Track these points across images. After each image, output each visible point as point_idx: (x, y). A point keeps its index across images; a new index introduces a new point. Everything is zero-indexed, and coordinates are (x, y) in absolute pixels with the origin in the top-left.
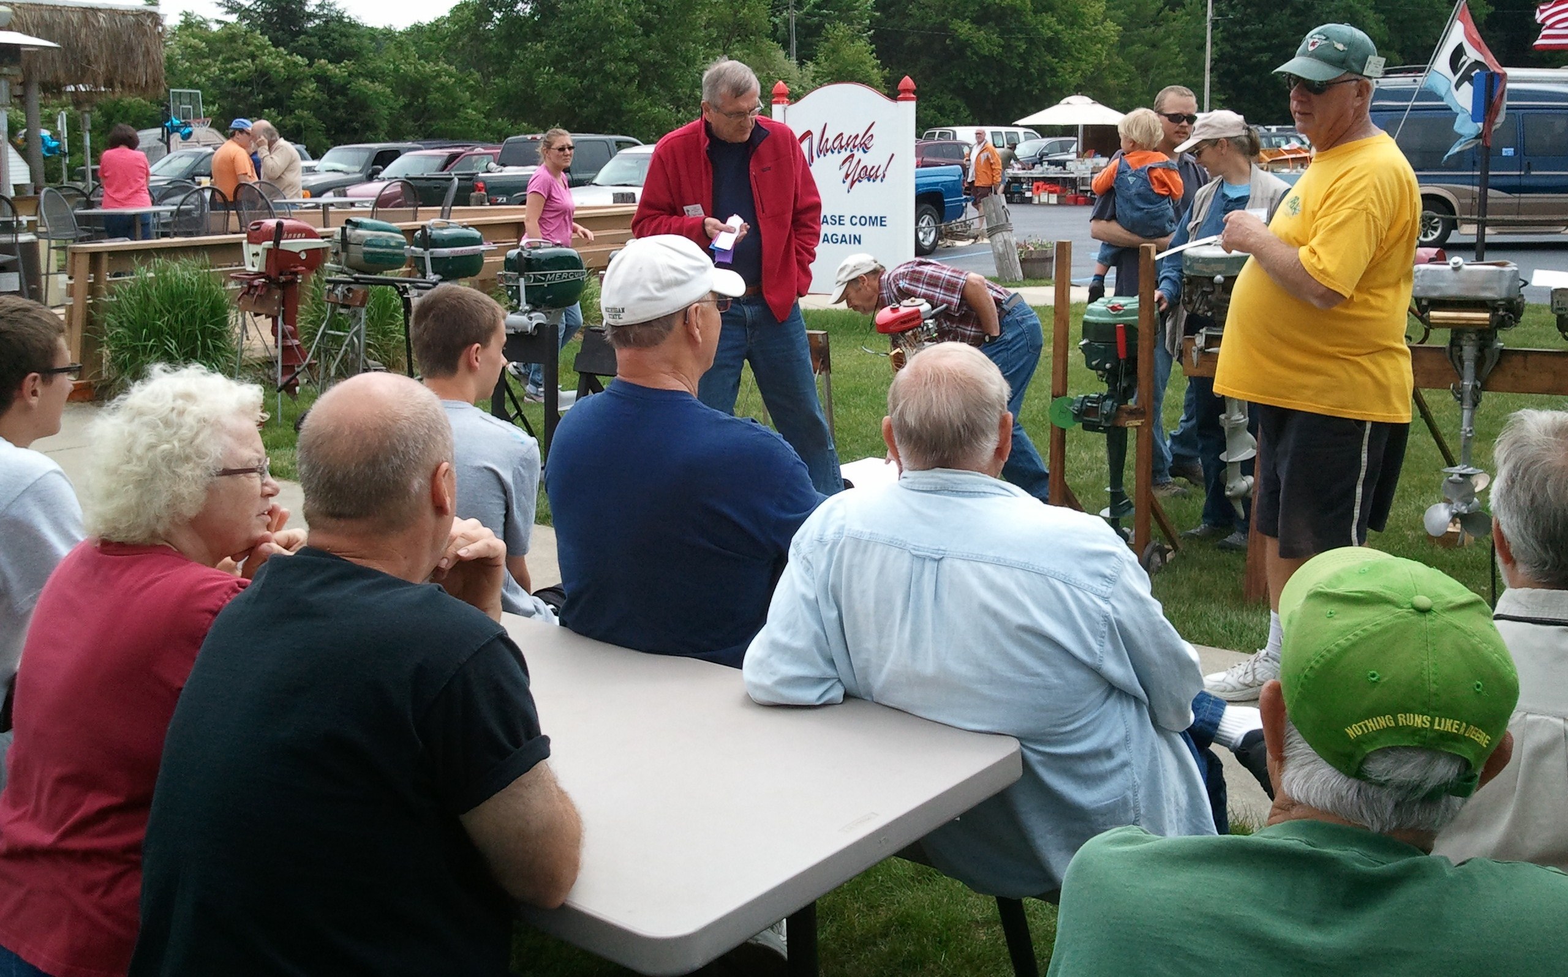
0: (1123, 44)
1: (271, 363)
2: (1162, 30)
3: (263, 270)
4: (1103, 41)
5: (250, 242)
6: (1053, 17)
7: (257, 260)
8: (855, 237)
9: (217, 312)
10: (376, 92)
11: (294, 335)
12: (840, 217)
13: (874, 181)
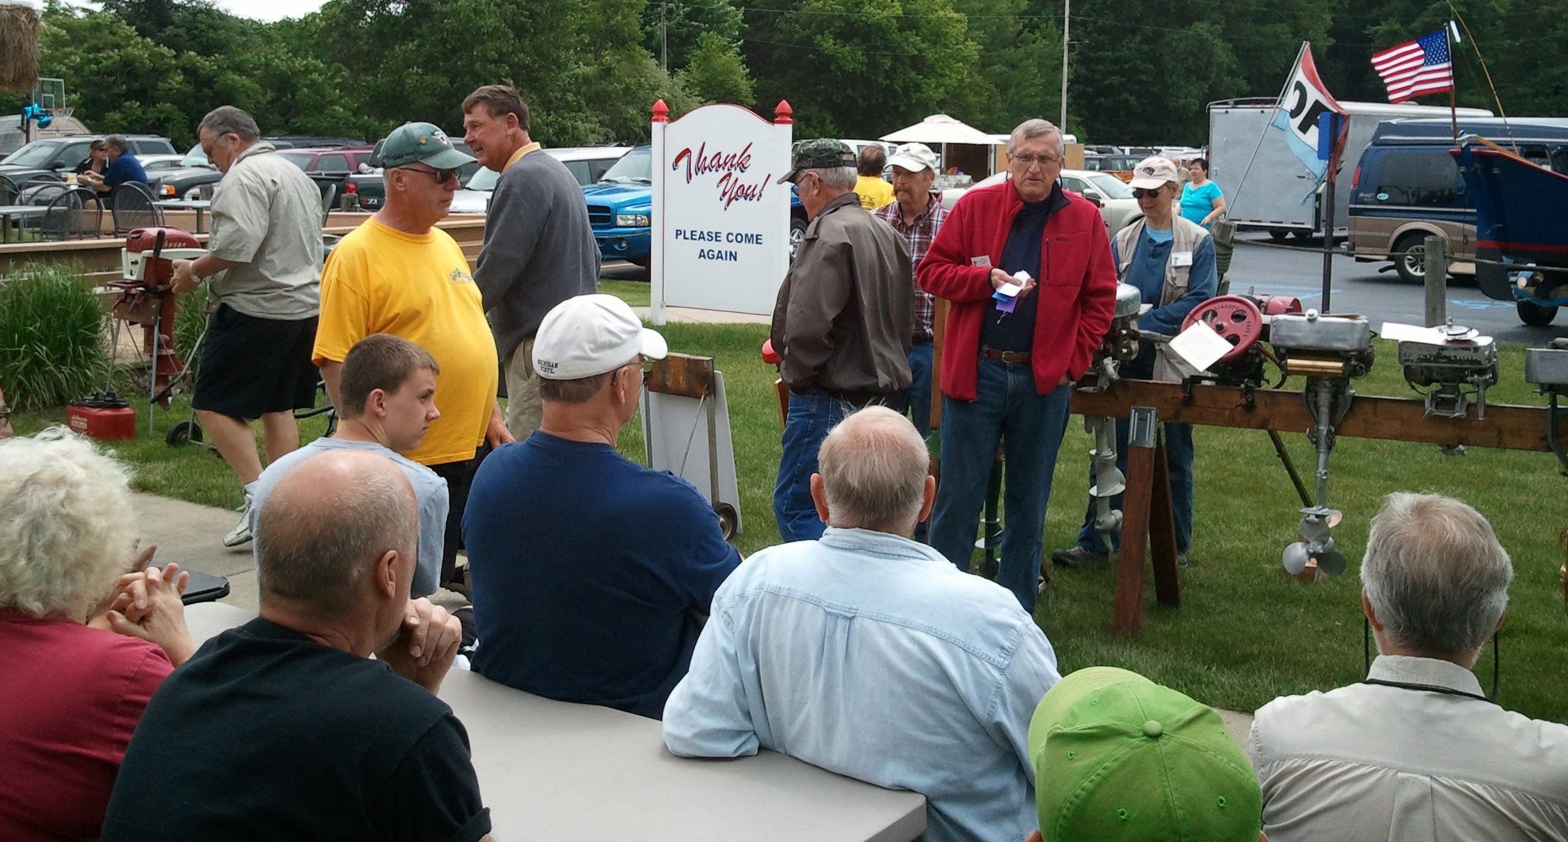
0: (984, 64)
1: (144, 370)
2: (1022, 50)
3: (142, 278)
4: (964, 60)
5: (129, 250)
6: (917, 35)
7: (136, 269)
8: (731, 253)
9: (89, 319)
10: (243, 86)
11: (170, 345)
12: (716, 233)
13: (750, 200)
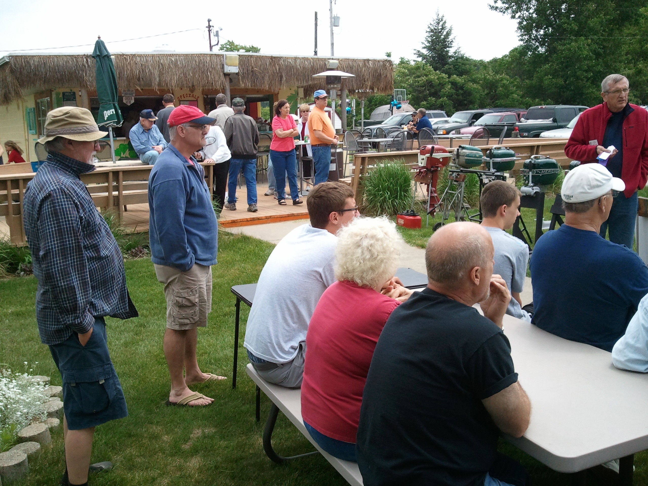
1: (426, 202)
3: (425, 166)
5: (421, 154)
7: (423, 161)
9: (407, 181)
11: (435, 192)
